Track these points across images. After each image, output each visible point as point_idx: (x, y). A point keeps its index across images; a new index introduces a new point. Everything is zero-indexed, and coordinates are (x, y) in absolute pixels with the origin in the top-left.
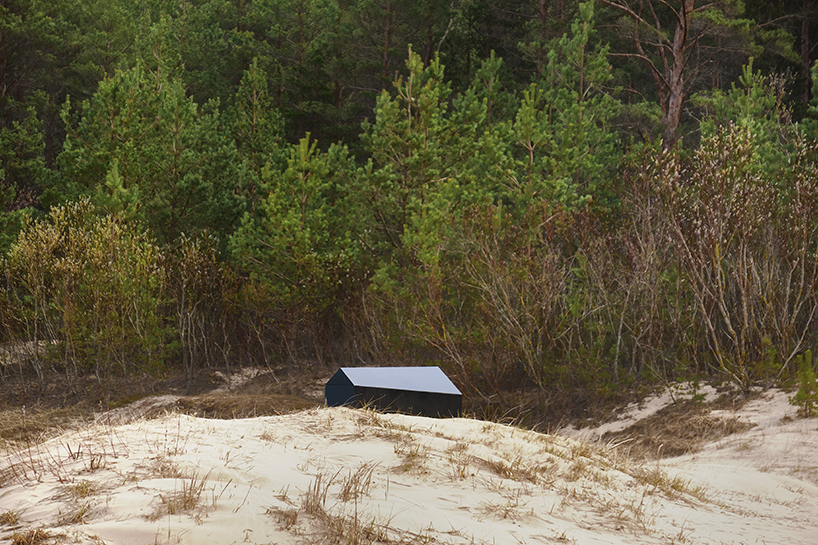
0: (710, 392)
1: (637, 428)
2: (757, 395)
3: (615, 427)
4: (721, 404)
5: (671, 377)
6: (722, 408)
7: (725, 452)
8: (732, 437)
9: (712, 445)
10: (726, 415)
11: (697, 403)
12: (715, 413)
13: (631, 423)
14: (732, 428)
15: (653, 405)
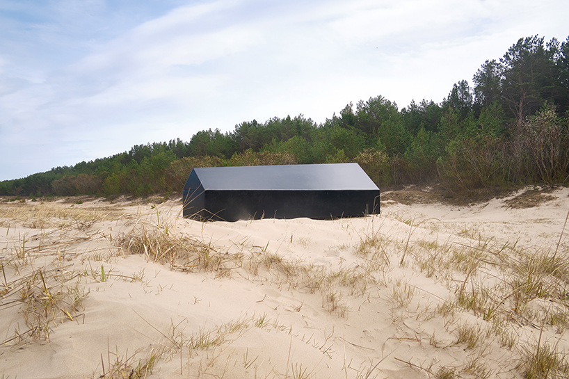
0: (540, 188)
1: (516, 198)
2: (556, 189)
3: (509, 198)
4: (544, 191)
5: (526, 184)
6: (545, 192)
7: (550, 206)
8: (551, 201)
9: (543, 204)
10: (547, 195)
11: (536, 191)
12: (543, 194)
13: (514, 197)
14: (550, 199)
15: (521, 192)
